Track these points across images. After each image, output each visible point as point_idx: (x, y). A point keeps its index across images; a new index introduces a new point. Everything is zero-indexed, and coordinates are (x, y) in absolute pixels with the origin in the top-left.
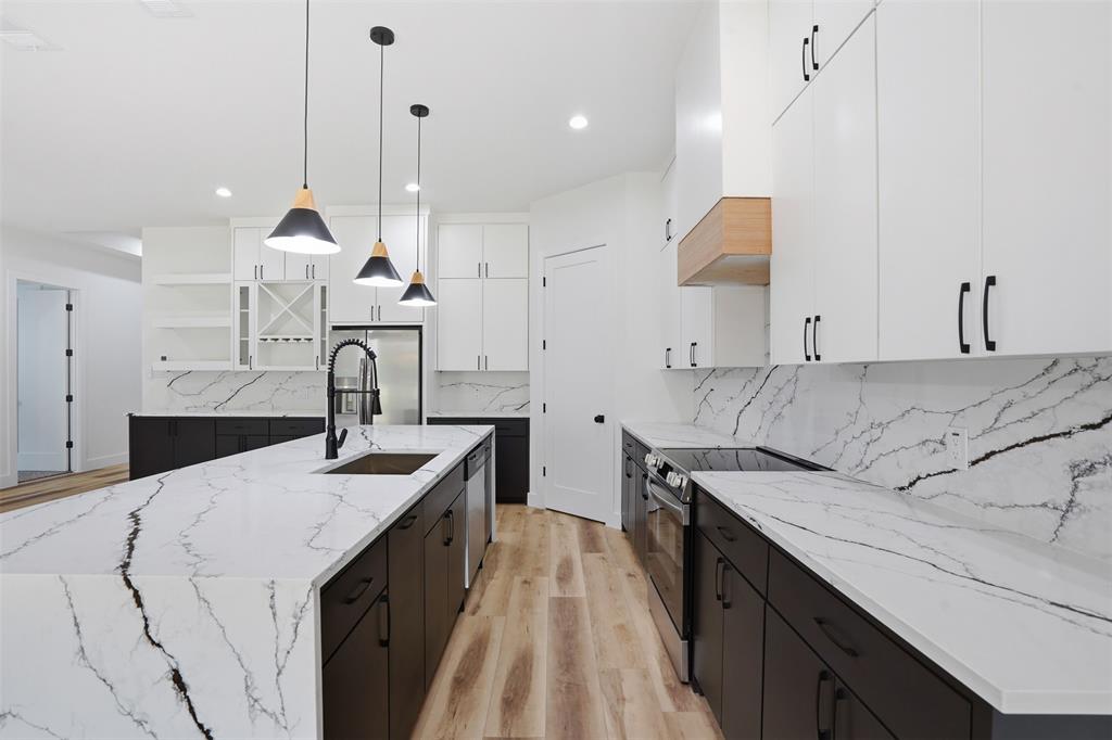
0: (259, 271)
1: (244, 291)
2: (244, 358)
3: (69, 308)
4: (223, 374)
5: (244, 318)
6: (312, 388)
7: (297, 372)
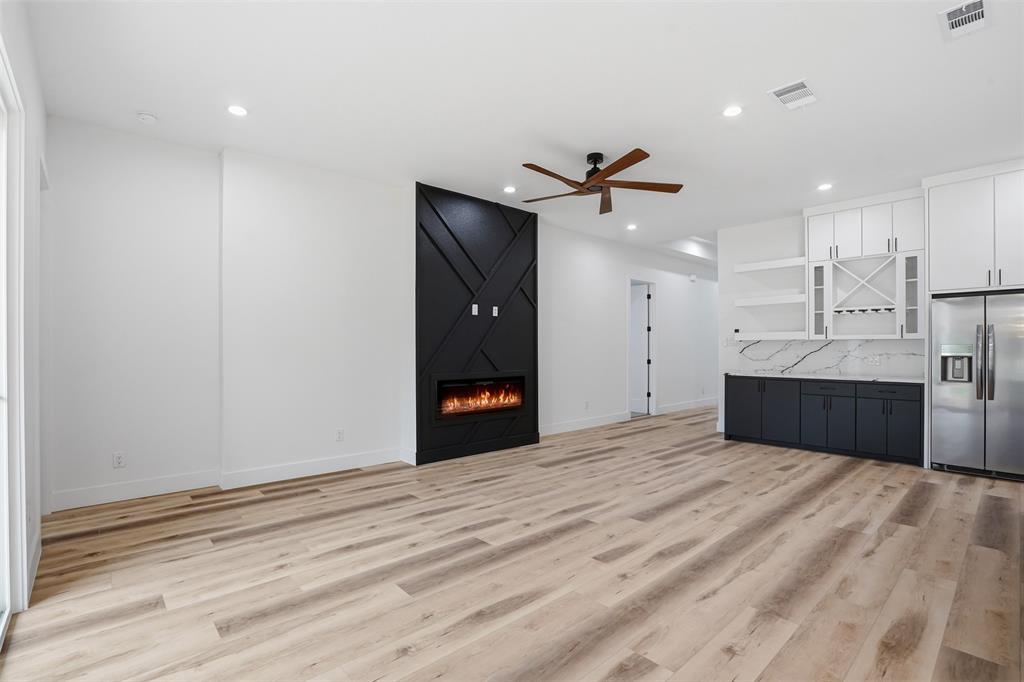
0: (834, 251)
1: (819, 270)
2: (819, 328)
3: (649, 297)
4: (789, 343)
5: (819, 294)
6: (885, 356)
7: (867, 341)
